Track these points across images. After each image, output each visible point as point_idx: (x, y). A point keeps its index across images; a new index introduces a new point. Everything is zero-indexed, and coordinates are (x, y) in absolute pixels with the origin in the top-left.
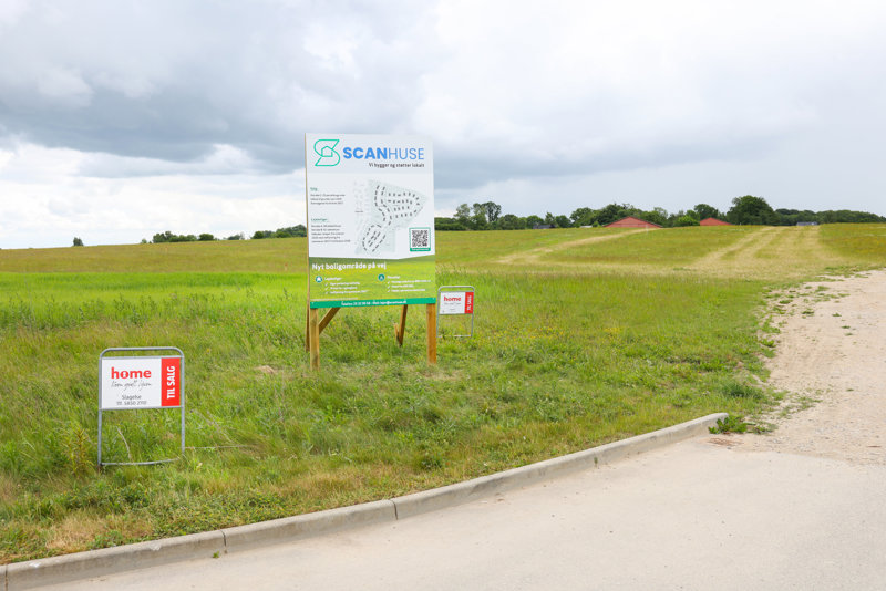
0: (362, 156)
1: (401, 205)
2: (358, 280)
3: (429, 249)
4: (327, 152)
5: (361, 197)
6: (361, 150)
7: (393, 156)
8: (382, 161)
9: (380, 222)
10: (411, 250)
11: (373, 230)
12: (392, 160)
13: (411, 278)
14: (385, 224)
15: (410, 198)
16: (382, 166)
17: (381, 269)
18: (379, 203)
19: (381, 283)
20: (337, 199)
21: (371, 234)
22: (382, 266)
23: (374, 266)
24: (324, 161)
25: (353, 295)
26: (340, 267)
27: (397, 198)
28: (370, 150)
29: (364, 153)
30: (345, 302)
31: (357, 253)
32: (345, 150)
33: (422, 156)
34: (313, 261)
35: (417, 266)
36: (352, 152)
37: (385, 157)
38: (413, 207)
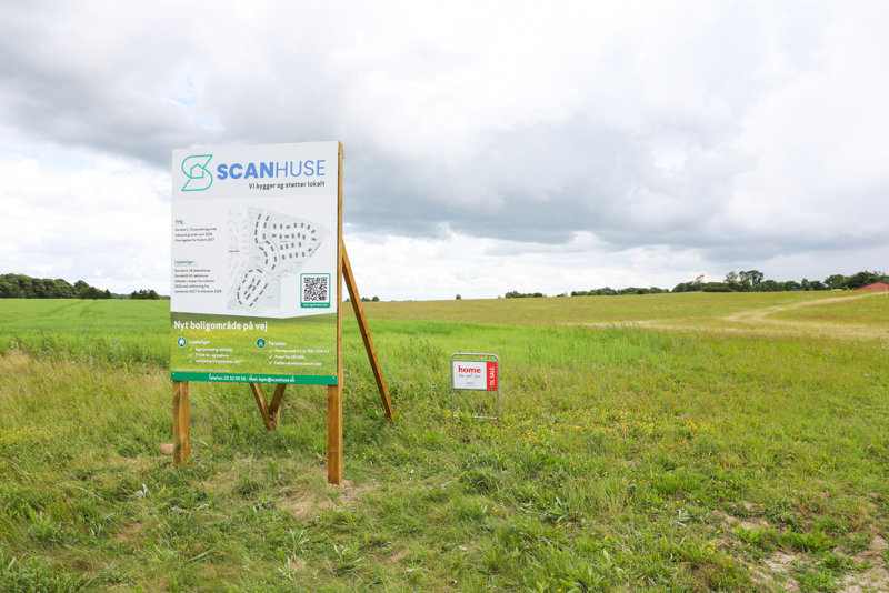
0: (240, 175)
1: (290, 240)
2: (230, 346)
3: (329, 305)
4: (197, 172)
5: (238, 230)
6: (240, 167)
7: (282, 173)
8: (266, 180)
9: (261, 264)
10: (302, 305)
11: (251, 276)
12: (281, 178)
13: (301, 346)
14: (268, 268)
15: (303, 231)
16: (266, 187)
17: (260, 331)
18: (260, 239)
19: (261, 351)
20: (207, 234)
21: (249, 282)
22: (263, 327)
23: (251, 326)
24: (194, 184)
25: (223, 366)
26: (208, 327)
27: (285, 232)
28: (252, 166)
29: (244, 171)
30: (214, 375)
31: (230, 308)
32: (219, 169)
33: (321, 171)
34: (175, 316)
35: (312, 330)
36: (228, 171)
37: (271, 175)
38: (308, 243)
